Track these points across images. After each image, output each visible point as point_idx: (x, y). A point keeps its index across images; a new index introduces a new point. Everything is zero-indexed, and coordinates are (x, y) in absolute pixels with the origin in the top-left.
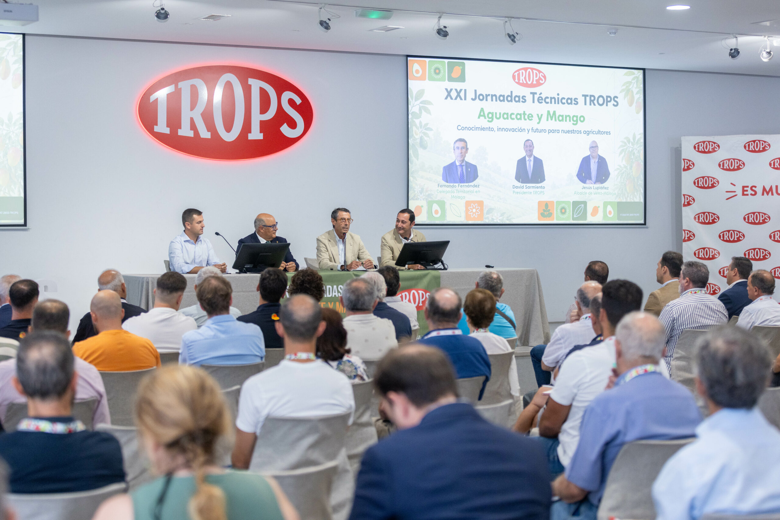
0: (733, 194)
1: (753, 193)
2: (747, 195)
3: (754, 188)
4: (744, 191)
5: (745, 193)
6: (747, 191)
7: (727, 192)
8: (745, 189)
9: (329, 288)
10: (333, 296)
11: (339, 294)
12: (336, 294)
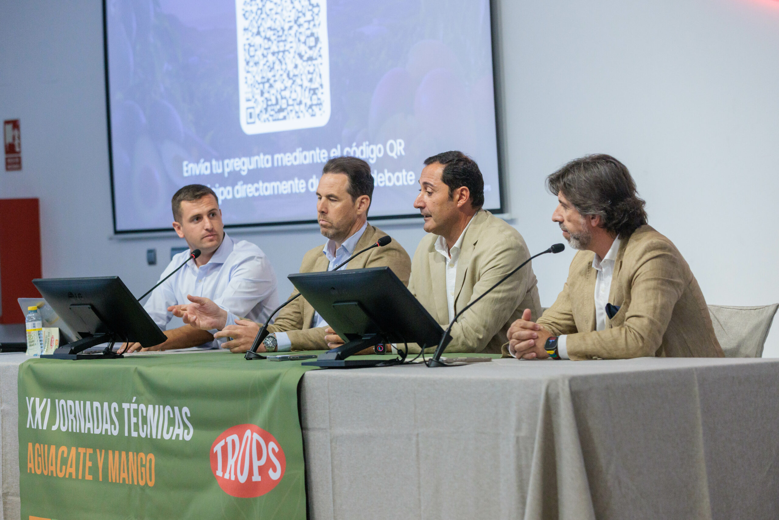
9: (97, 408)
10: (104, 433)
11: (113, 426)
12: (107, 426)
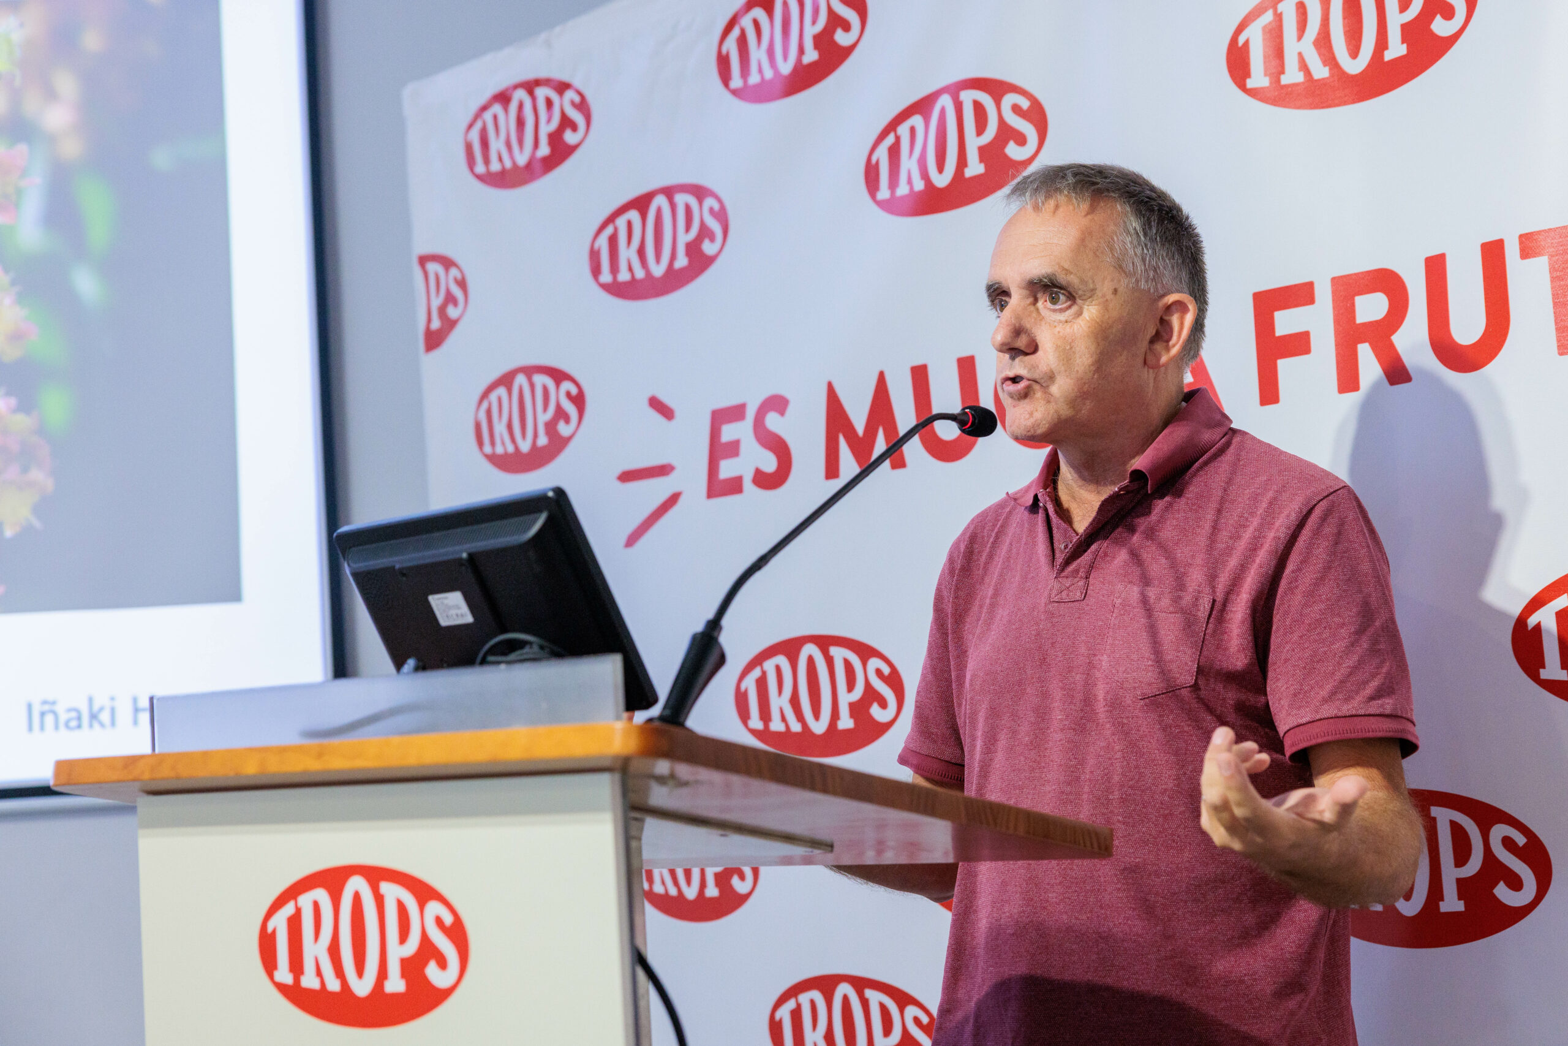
0: (656, 490)
1: (769, 463)
2: (734, 486)
3: (773, 421)
4: (719, 450)
5: (728, 469)
6: (733, 449)
7: (627, 476)
8: (729, 433)
